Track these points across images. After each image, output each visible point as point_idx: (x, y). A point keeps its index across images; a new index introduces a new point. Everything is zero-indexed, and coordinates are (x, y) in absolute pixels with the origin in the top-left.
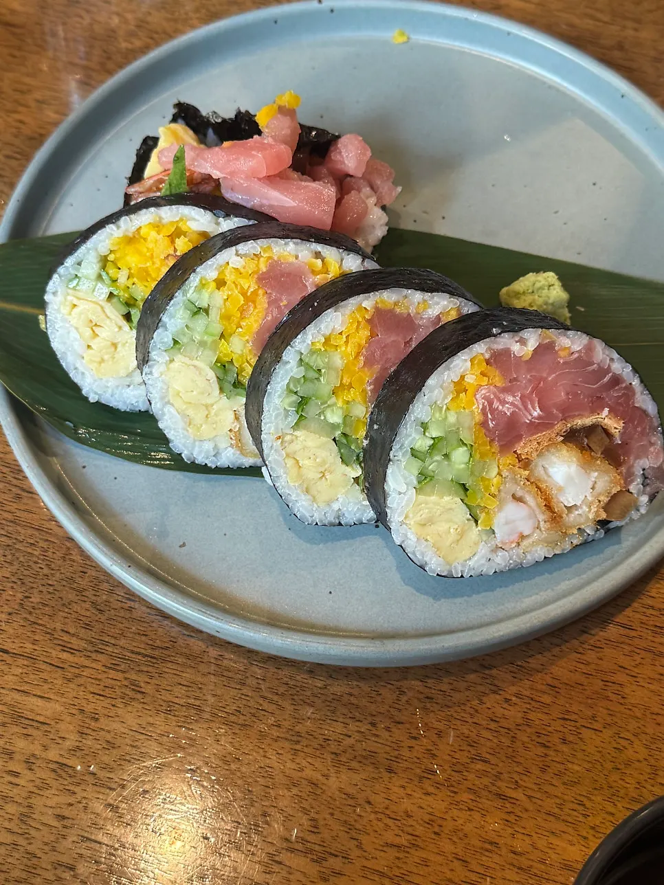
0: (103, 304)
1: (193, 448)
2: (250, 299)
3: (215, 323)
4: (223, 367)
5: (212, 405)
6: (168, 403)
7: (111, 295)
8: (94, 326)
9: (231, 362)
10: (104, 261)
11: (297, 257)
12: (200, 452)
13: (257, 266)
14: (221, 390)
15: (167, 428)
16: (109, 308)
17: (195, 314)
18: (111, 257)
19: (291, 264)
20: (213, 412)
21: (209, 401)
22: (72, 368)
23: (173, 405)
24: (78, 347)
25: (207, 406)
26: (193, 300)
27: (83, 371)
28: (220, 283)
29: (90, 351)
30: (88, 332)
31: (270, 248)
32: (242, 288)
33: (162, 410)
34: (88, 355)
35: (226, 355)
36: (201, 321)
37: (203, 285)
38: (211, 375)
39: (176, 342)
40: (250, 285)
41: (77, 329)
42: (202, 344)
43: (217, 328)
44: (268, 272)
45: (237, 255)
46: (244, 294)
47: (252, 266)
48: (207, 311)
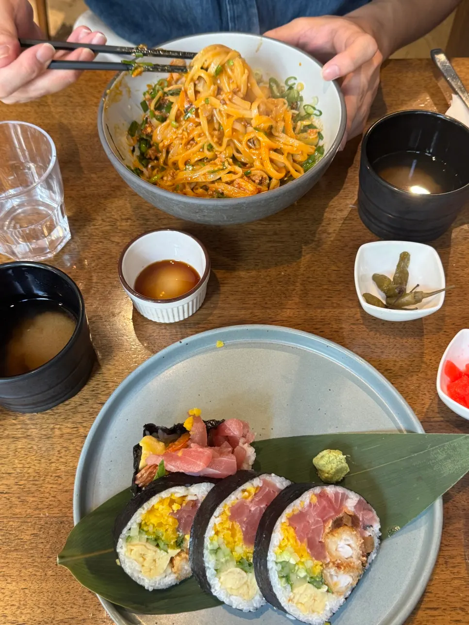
0: (144, 544)
1: (252, 604)
2: (232, 529)
3: (226, 549)
4: (240, 563)
5: (247, 581)
6: (230, 595)
7: (147, 539)
8: (143, 556)
9: (242, 558)
10: (140, 525)
11: (237, 499)
12: (256, 604)
13: (226, 515)
14: (246, 572)
15: (237, 606)
16: (148, 545)
17: (216, 553)
18: (143, 523)
19: (238, 503)
20: (249, 583)
21: (245, 580)
22: (137, 578)
23: (232, 595)
24: (138, 568)
25: (245, 583)
26: (212, 549)
27: (143, 578)
28: (217, 533)
29: (144, 568)
30: (141, 559)
31: (226, 505)
32: (227, 528)
33: (230, 600)
34: (143, 570)
35: (238, 558)
36: (220, 553)
37: (212, 539)
38: (239, 570)
39: (216, 570)
40: (228, 524)
41: (136, 560)
42: (227, 561)
43: (228, 551)
44: (232, 514)
45: (216, 517)
46: (228, 529)
47: (224, 517)
48: (219, 548)
